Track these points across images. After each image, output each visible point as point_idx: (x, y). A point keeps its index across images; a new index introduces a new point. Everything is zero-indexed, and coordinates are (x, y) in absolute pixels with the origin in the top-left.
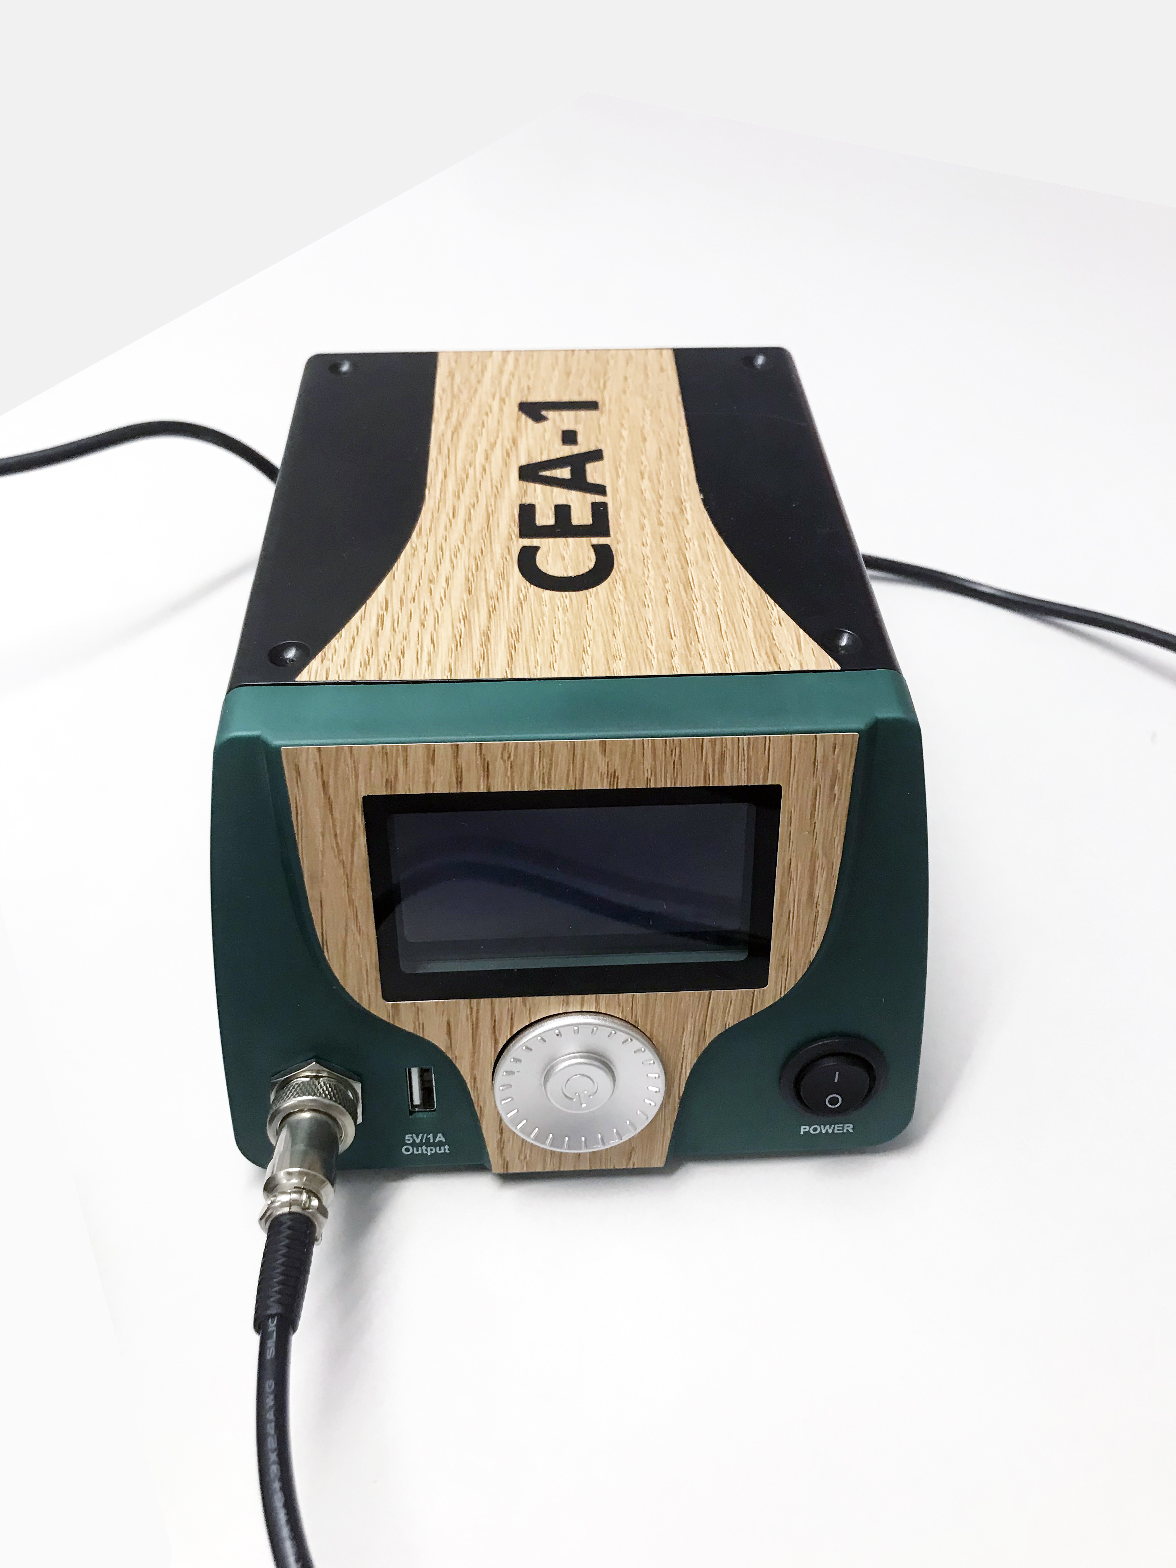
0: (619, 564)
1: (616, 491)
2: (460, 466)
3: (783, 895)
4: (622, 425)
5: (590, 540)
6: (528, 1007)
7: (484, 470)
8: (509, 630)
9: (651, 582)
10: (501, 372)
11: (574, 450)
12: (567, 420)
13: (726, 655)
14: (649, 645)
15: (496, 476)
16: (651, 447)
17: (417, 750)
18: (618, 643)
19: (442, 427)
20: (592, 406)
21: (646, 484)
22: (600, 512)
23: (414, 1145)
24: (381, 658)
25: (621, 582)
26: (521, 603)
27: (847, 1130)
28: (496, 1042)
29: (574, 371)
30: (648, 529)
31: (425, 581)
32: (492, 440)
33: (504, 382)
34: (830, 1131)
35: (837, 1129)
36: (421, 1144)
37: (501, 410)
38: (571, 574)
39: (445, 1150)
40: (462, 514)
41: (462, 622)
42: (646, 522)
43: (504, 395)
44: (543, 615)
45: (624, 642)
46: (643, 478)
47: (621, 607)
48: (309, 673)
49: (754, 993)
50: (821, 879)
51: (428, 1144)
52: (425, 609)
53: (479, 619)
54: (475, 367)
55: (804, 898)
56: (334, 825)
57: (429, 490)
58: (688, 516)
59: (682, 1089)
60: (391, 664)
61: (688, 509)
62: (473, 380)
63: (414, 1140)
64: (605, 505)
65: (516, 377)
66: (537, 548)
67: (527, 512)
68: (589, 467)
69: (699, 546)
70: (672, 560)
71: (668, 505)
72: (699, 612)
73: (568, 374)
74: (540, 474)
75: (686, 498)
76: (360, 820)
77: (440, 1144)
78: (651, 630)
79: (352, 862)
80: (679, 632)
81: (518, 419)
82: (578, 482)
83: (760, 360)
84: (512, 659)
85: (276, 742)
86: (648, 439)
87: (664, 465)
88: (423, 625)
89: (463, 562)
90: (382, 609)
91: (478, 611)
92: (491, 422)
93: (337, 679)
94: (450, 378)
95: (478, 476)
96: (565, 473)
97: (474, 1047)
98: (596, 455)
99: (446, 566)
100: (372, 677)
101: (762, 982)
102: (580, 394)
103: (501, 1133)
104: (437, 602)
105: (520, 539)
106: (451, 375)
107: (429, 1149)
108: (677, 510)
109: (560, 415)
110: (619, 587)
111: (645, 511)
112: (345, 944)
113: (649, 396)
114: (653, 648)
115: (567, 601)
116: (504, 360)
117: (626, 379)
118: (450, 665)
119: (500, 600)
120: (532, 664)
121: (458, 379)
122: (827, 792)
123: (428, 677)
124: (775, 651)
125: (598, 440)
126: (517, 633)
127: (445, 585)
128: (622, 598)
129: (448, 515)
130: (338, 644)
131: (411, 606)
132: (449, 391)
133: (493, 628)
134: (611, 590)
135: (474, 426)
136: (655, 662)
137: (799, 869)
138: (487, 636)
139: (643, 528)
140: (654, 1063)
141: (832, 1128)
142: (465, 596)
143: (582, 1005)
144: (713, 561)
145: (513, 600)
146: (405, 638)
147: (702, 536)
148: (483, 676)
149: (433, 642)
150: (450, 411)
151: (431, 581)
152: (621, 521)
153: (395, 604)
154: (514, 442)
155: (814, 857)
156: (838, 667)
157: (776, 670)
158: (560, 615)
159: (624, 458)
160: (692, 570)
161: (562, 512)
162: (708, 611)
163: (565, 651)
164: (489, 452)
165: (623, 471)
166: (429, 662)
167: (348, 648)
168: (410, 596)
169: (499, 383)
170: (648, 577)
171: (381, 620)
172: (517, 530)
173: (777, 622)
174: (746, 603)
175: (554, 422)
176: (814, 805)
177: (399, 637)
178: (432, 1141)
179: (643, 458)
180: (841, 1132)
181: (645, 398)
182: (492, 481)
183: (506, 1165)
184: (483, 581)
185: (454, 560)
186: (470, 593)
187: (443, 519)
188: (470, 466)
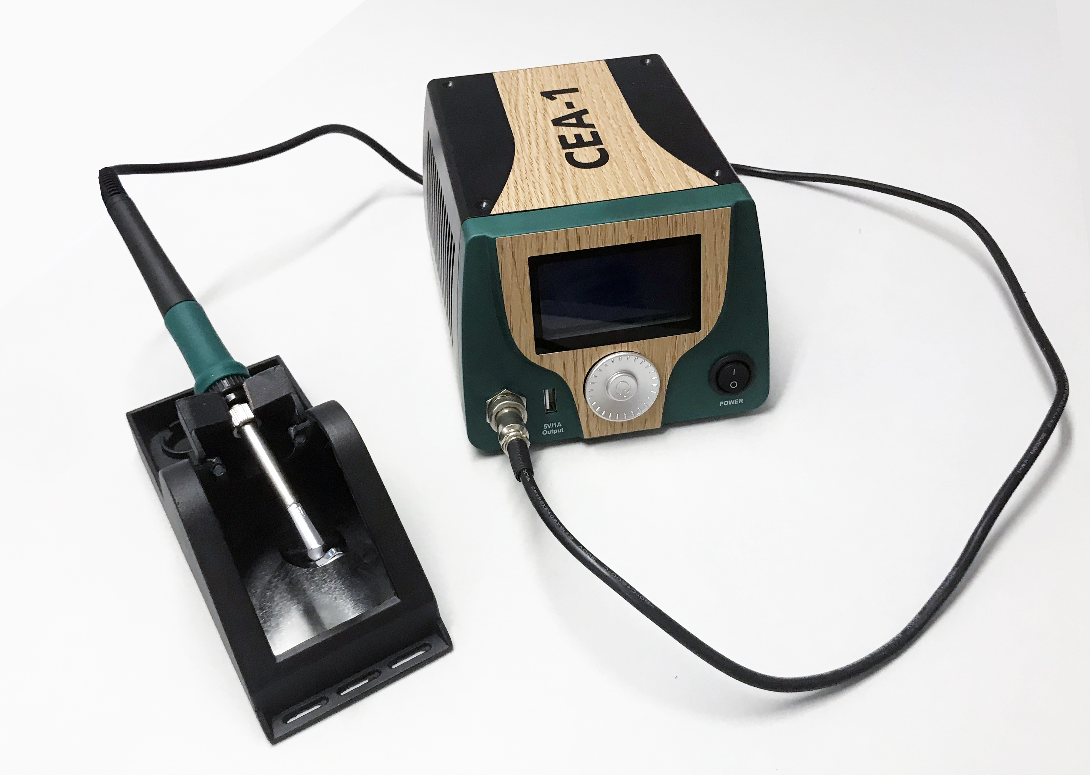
0: (611, 156)
1: (599, 126)
2: (524, 124)
3: (705, 285)
4: (593, 98)
5: (595, 147)
6: (598, 352)
7: (536, 123)
8: (573, 186)
9: (627, 161)
10: (526, 79)
11: (575, 110)
12: (566, 97)
13: (669, 185)
14: (634, 184)
15: (543, 125)
16: (609, 104)
17: (551, 233)
18: (621, 185)
19: (509, 107)
20: (575, 90)
21: (612, 121)
22: (595, 134)
23: (548, 429)
24: (523, 202)
25: (614, 162)
26: (574, 175)
27: (741, 402)
28: (585, 371)
29: (561, 75)
30: (619, 140)
31: (528, 171)
32: (535, 110)
33: (530, 84)
34: (733, 403)
35: (736, 402)
36: (551, 429)
37: (533, 96)
38: (592, 161)
39: (561, 430)
40: (534, 144)
41: (551, 185)
42: (617, 137)
43: (532, 90)
44: (585, 178)
45: (624, 185)
46: (609, 119)
47: (619, 172)
48: (495, 210)
49: (695, 334)
50: (720, 277)
51: (554, 428)
52: (533, 182)
53: (559, 183)
54: (513, 78)
55: (714, 286)
56: (517, 272)
57: (514, 134)
58: (635, 132)
59: (667, 386)
60: (528, 204)
61: (634, 130)
62: (515, 85)
63: (548, 427)
64: (597, 132)
65: (534, 80)
66: (573, 153)
67: (562, 139)
68: (583, 117)
69: (644, 144)
70: (634, 151)
71: (625, 130)
72: (652, 170)
73: (559, 77)
74: (562, 122)
75: (632, 125)
76: (527, 269)
77: (559, 428)
78: (634, 179)
79: (524, 289)
80: (646, 178)
81: (543, 100)
82: (580, 124)
83: (648, 61)
84: (578, 196)
85: (493, 237)
86: (607, 102)
87: (617, 113)
88: (535, 188)
89: (542, 162)
90: (515, 184)
91: (557, 180)
92: (531, 101)
93: (508, 212)
94: (503, 85)
95: (535, 126)
96: (573, 121)
97: (575, 375)
98: (585, 112)
99: (535, 164)
100: (523, 209)
101: (698, 329)
102: (567, 85)
103: (588, 417)
104: (538, 179)
105: (564, 150)
106: (503, 83)
107: (554, 431)
108: (629, 131)
109: (562, 96)
110: (614, 164)
111: (615, 133)
112: (520, 328)
113: (601, 83)
114: (637, 185)
115: (594, 172)
116: (526, 73)
117: (587, 76)
118: (553, 201)
119: (564, 174)
120: (588, 197)
121: (507, 85)
122: (720, 235)
123: (545, 207)
124: (689, 181)
125: (583, 105)
126: (576, 186)
127: (538, 171)
128: (617, 168)
129: (527, 144)
130: (503, 198)
131: (528, 181)
132: (504, 89)
133: (565, 186)
134: (611, 165)
135: (524, 105)
136: (639, 191)
137: (711, 272)
138: (563, 188)
139: (617, 139)
140: (655, 372)
141: (733, 402)
142: (548, 175)
143: (622, 349)
144: (652, 150)
145: (570, 175)
146: (529, 194)
147: (644, 140)
148: (568, 204)
149: (542, 194)
150: (509, 99)
151: (531, 171)
152: (606, 138)
153: (519, 181)
154: (545, 109)
155: (717, 266)
156: (717, 184)
157: (691, 188)
158: (592, 177)
159: (598, 111)
160: (644, 154)
161: (578, 137)
162: (656, 169)
163: (599, 190)
164: (535, 115)
165: (600, 117)
166: (544, 201)
167: (507, 200)
168: (525, 178)
169: (528, 84)
170: (626, 159)
171: (516, 188)
172: (561, 146)
173: (687, 170)
174: (672, 165)
175: (560, 99)
176: (715, 242)
177: (527, 194)
178: (555, 426)
179: (607, 111)
180: (738, 403)
181: (599, 84)
182: (541, 127)
183: (590, 433)
184: (554, 169)
185: (538, 161)
186: (550, 173)
187: (526, 146)
188: (529, 122)
